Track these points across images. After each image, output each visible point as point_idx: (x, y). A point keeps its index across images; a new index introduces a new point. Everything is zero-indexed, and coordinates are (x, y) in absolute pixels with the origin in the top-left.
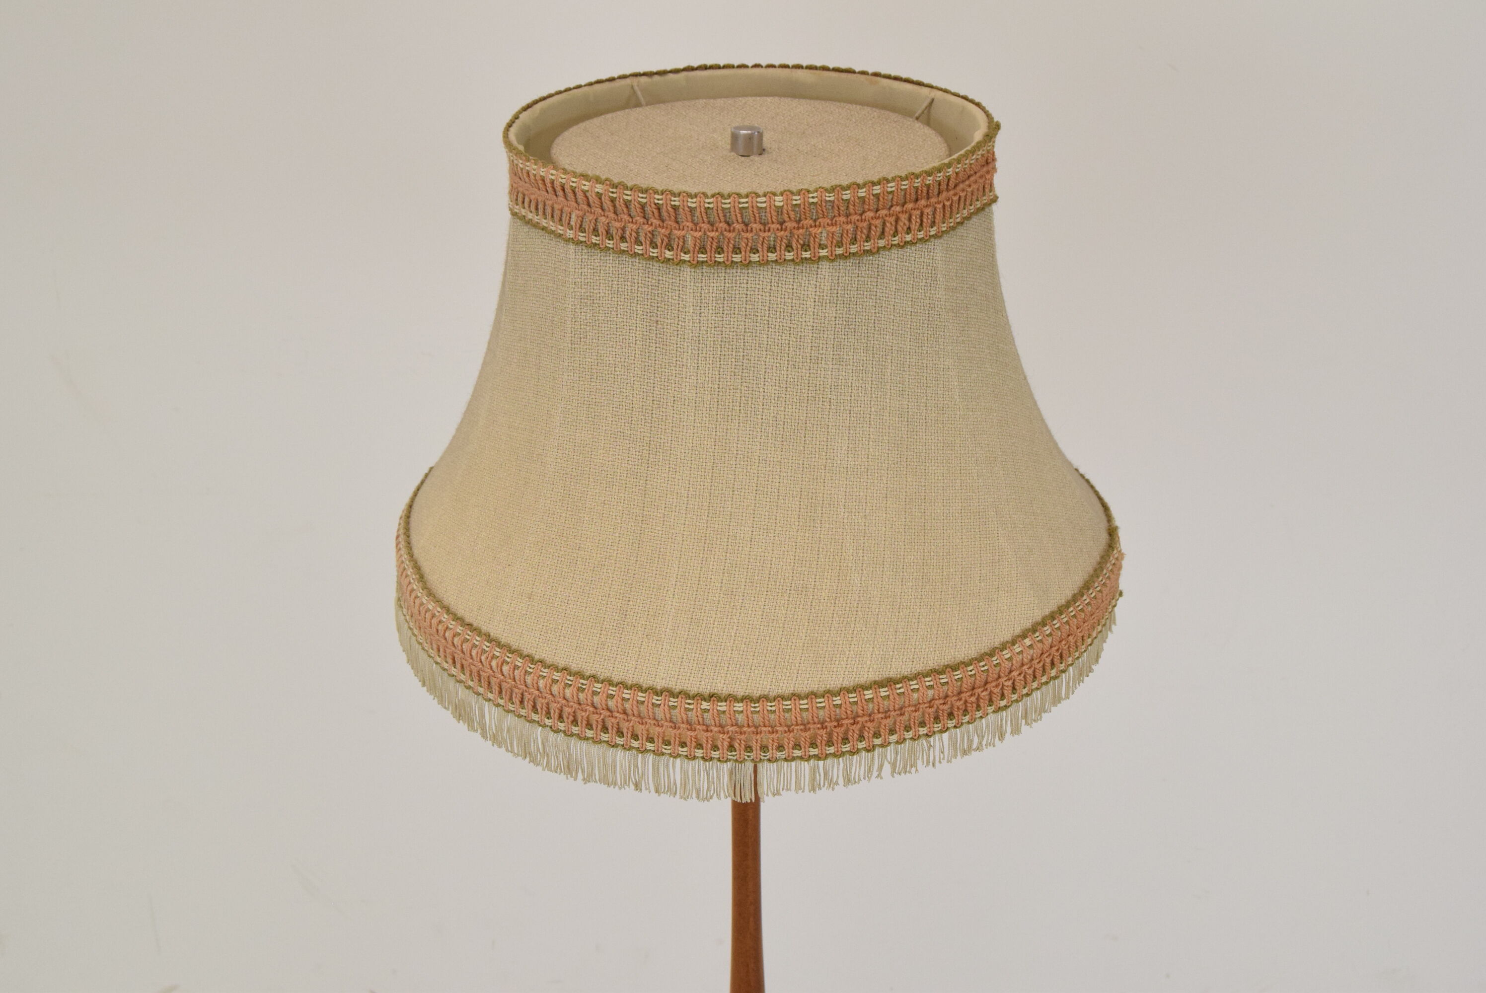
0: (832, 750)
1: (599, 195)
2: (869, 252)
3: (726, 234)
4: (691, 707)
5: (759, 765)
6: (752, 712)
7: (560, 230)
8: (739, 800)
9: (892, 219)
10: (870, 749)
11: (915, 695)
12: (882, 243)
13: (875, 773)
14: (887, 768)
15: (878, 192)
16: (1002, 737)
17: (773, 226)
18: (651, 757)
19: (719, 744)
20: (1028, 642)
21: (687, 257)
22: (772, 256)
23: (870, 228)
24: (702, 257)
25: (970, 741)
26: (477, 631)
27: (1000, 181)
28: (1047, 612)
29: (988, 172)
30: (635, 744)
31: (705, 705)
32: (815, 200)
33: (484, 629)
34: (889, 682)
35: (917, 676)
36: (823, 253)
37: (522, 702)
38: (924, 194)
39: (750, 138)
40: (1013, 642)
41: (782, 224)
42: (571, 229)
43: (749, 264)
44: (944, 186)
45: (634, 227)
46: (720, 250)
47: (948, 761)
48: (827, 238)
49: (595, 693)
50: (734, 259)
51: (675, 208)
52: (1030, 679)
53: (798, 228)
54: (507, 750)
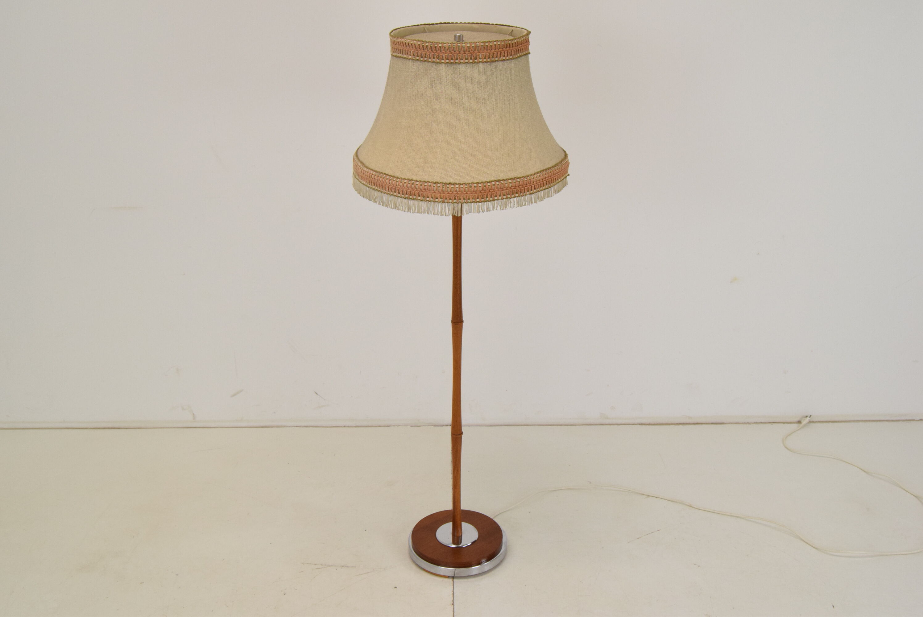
0: (483, 200)
1: (419, 45)
2: (493, 61)
3: (454, 54)
4: (444, 186)
5: (463, 204)
6: (461, 187)
7: (407, 57)
8: (457, 216)
9: (499, 52)
10: (494, 200)
11: (506, 185)
12: (497, 59)
13: (495, 209)
14: (499, 207)
15: (496, 44)
16: (532, 203)
17: (467, 52)
18: (432, 203)
19: (452, 198)
20: (539, 174)
21: (443, 61)
22: (466, 61)
23: (493, 55)
24: (447, 61)
25: (523, 203)
26: (382, 173)
27: (531, 48)
28: (545, 168)
29: (527, 44)
30: (428, 199)
31: (448, 186)
32: (478, 45)
33: (384, 172)
34: (499, 181)
35: (507, 180)
36: (481, 60)
37: (395, 191)
38: (508, 46)
39: (459, 36)
40: (534, 174)
41: (469, 52)
42: (411, 56)
43: (460, 63)
44: (514, 45)
45: (429, 53)
46: (452, 59)
47: (516, 208)
48: (482, 56)
49: (417, 185)
50: (456, 62)
51: (440, 47)
52: (539, 186)
53: (474, 53)
54: (390, 208)
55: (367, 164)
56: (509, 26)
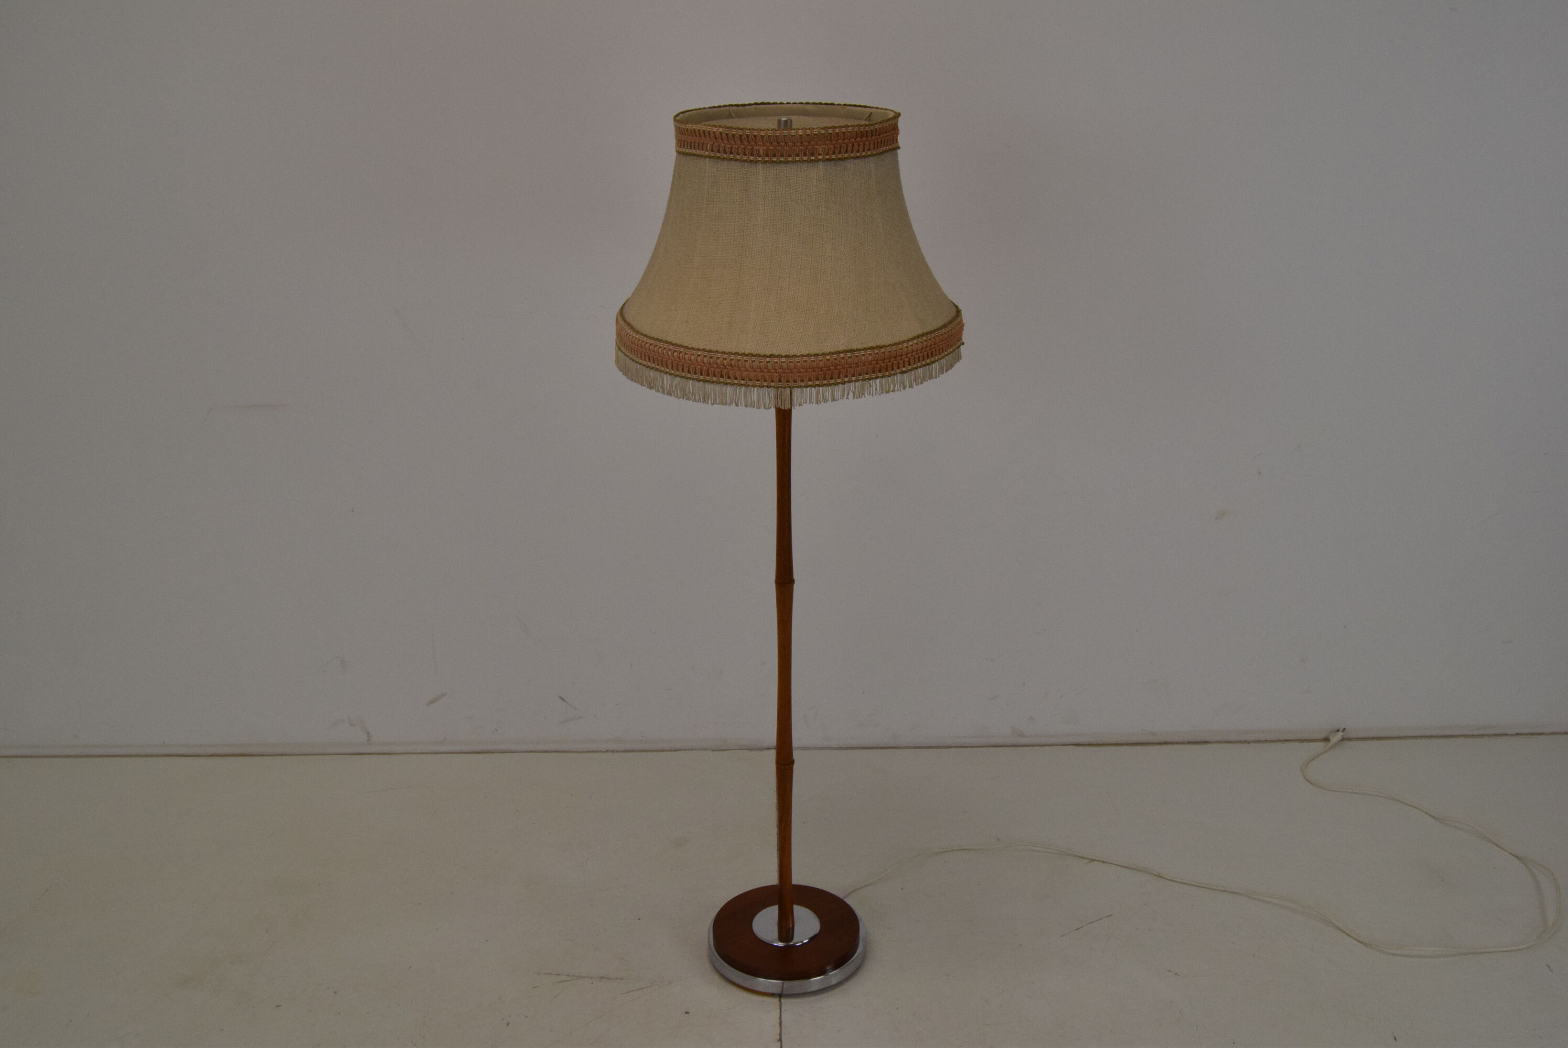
0: (825, 382)
1: (721, 133)
2: (840, 159)
3: (777, 147)
4: (762, 360)
5: (793, 390)
6: (790, 362)
7: (702, 153)
8: (783, 408)
9: (851, 145)
10: (844, 383)
11: (863, 358)
12: (846, 155)
13: (846, 397)
14: (851, 395)
15: (844, 131)
16: (904, 388)
17: (798, 144)
18: (743, 389)
19: (774, 379)
20: (915, 341)
21: (760, 159)
22: (797, 158)
23: (841, 149)
24: (767, 159)
25: (889, 387)
26: (661, 341)
27: (901, 139)
28: (925, 331)
29: (895, 134)
30: (736, 382)
31: (768, 359)
32: (816, 133)
33: (665, 339)
34: (852, 351)
35: (865, 349)
36: (820, 157)
37: (683, 369)
38: (865, 135)
39: (786, 122)
40: (909, 341)
41: (802, 143)
42: (707, 151)
43: (787, 162)
44: (874, 133)
45: (736, 146)
46: (774, 156)
47: (879, 395)
48: (822, 151)
49: (718, 358)
50: (781, 160)
51: (755, 136)
52: (917, 360)
53: (809, 146)
54: (675, 396)
55: (638, 327)
56: (865, 107)
